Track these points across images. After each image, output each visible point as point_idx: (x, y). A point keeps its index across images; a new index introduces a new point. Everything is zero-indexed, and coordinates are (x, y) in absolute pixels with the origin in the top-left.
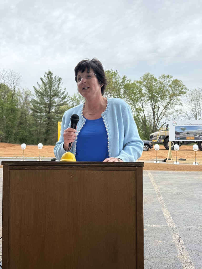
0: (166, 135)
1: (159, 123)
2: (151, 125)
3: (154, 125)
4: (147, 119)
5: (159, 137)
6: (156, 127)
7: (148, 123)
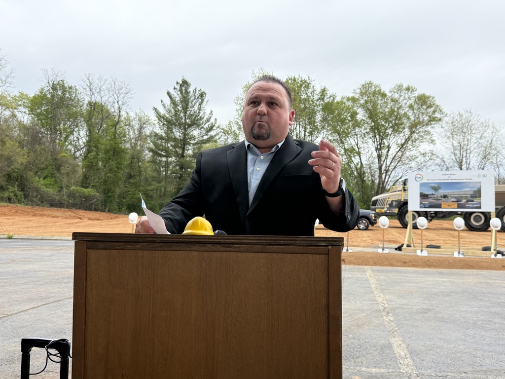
0: (403, 200)
1: (389, 177)
2: (373, 182)
3: (379, 181)
4: (366, 169)
5: (389, 204)
6: (383, 184)
7: (368, 178)
